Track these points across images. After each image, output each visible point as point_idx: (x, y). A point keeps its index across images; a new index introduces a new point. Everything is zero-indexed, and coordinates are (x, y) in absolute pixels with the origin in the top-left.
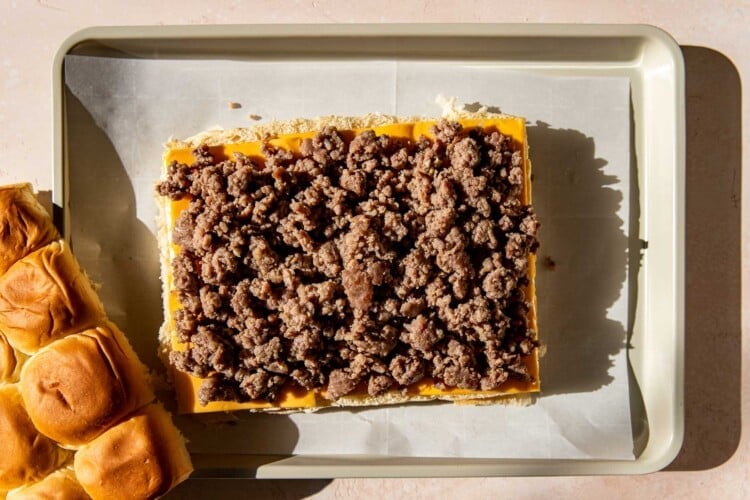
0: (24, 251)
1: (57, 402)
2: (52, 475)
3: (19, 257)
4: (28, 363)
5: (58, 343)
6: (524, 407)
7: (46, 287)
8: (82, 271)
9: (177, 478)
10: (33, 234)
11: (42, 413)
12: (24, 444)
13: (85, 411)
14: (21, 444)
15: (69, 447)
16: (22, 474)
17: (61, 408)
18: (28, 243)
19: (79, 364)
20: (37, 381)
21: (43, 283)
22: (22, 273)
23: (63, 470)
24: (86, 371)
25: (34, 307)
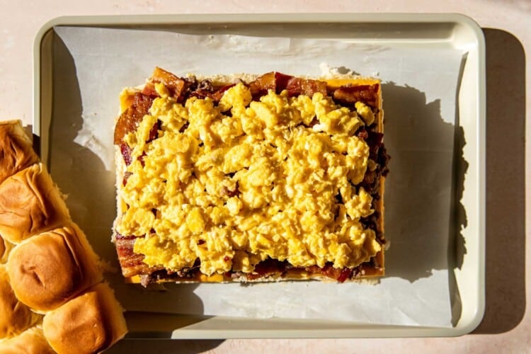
0: (13, 170)
1: (34, 281)
2: (26, 332)
3: (9, 175)
4: (14, 250)
5: (35, 237)
7: (28, 198)
8: (54, 186)
9: (116, 338)
10: (20, 158)
11: (22, 289)
12: (8, 310)
13: (53, 287)
14: (5, 309)
15: (40, 312)
16: (5, 330)
17: (36, 285)
18: (17, 165)
19: (50, 254)
20: (20, 265)
21: (26, 194)
22: (12, 187)
23: (34, 328)
24: (55, 260)
25: (19, 211)
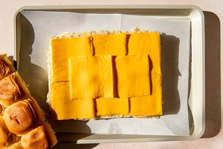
0: (5, 75)
1: (16, 122)
2: (14, 144)
3: (3, 77)
4: (6, 110)
5: (16, 104)
6: (157, 119)
7: (12, 87)
8: (23, 81)
9: (53, 145)
10: (8, 70)
11: (11, 126)
12: (6, 135)
13: (25, 125)
14: (4, 135)
15: (19, 135)
16: (5, 144)
17: (17, 124)
18: (6, 73)
19: (23, 110)
20: (9, 116)
21: (11, 86)
22: (5, 82)
23: (17, 143)
24: (25, 113)
25: (8, 93)
